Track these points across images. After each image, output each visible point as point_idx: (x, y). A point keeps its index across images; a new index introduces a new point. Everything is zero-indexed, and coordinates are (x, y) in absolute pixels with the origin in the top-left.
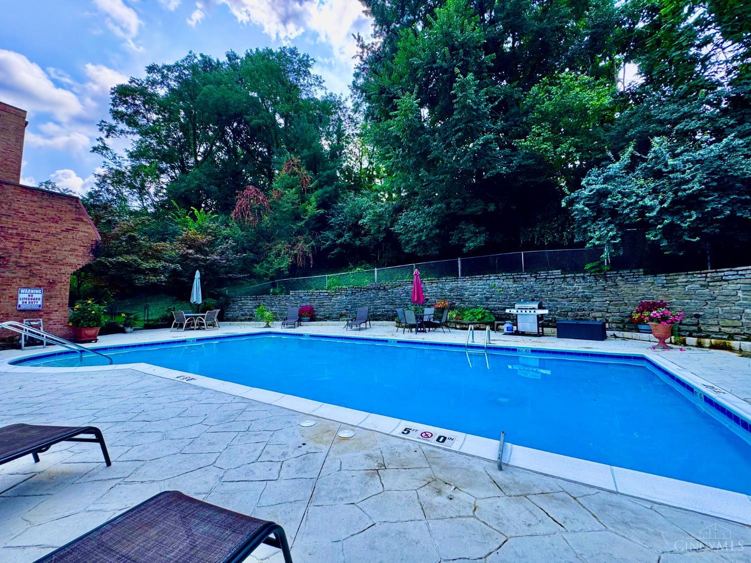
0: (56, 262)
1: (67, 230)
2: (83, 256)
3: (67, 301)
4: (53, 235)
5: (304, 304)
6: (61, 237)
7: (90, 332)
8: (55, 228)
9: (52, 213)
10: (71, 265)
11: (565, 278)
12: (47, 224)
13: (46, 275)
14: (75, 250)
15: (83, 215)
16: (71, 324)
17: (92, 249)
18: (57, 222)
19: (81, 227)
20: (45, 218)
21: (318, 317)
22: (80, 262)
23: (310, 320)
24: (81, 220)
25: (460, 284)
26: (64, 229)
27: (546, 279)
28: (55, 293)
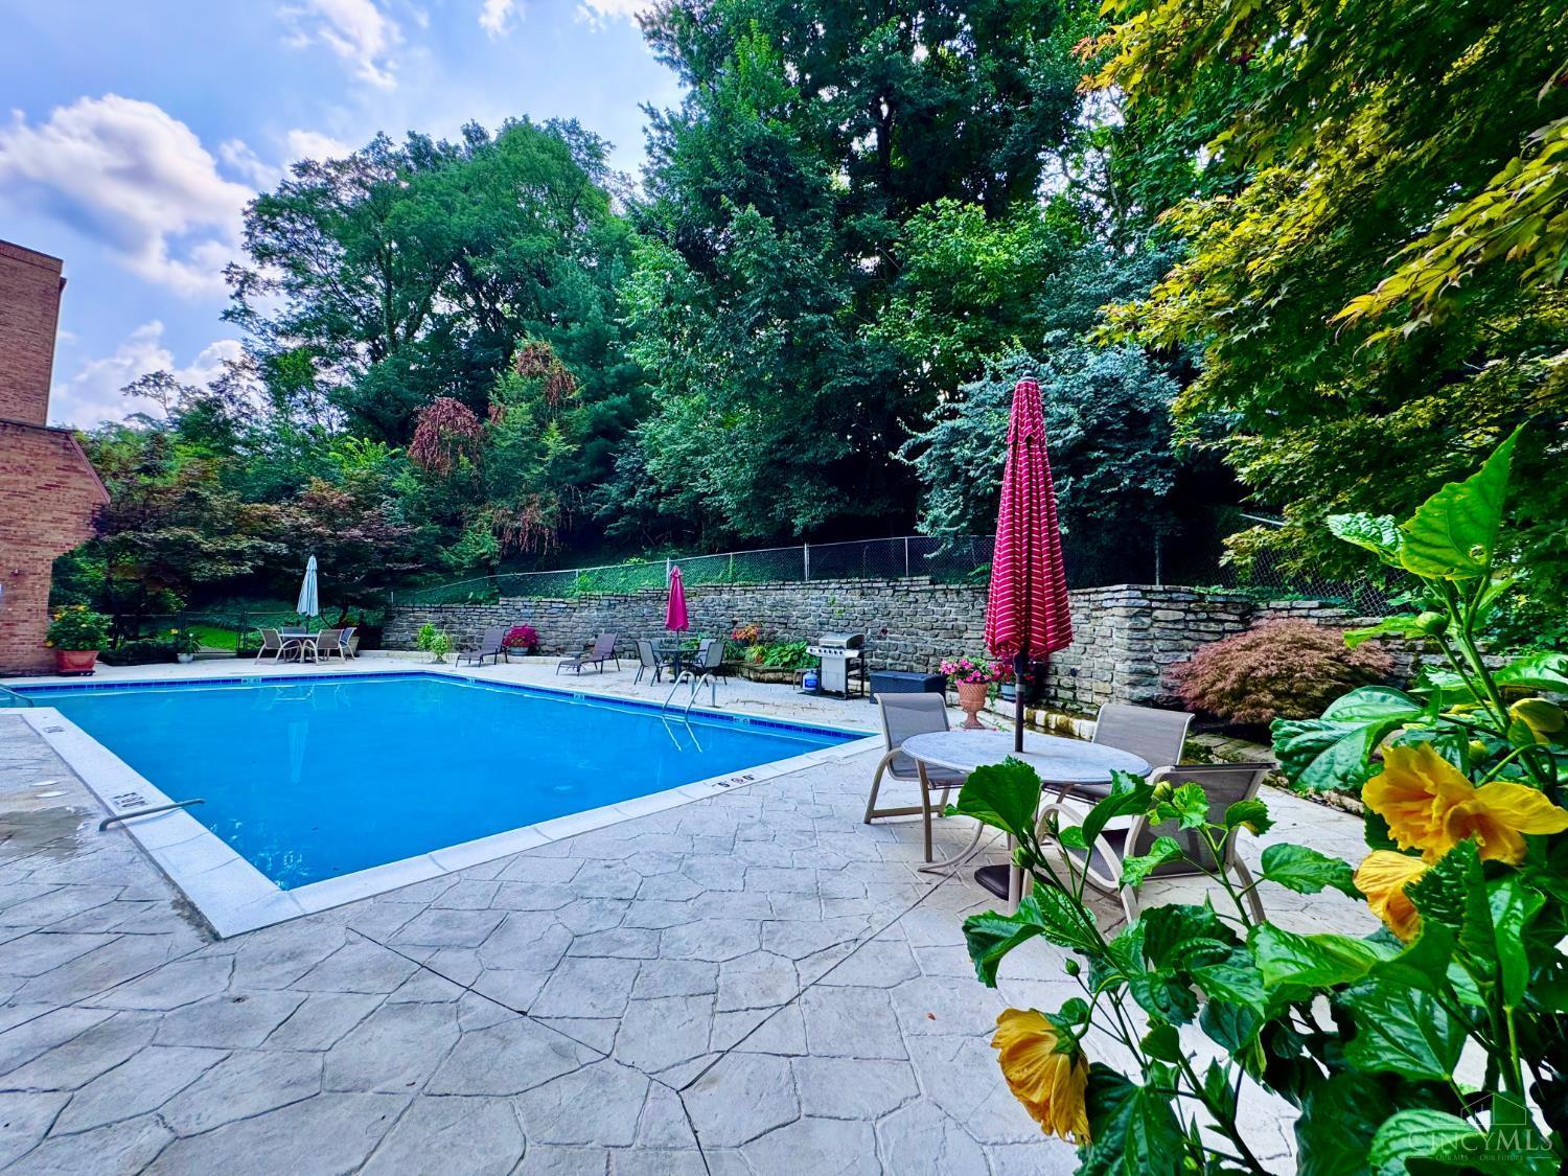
0: (26, 540)
1: (49, 487)
2: (77, 531)
3: (45, 606)
4: (23, 495)
5: (522, 624)
6: (36, 498)
7: (80, 658)
8: (25, 483)
9: (20, 458)
10: (53, 545)
11: (933, 592)
12: (12, 477)
13: (8, 561)
14: (61, 520)
15: (80, 460)
16: (50, 644)
17: (94, 519)
18: (29, 473)
19: (75, 481)
20: (8, 467)
21: (544, 648)
22: (71, 541)
23: (529, 654)
24: (76, 470)
25: (788, 595)
26: (41, 484)
27: (908, 592)
28: (23, 591)
